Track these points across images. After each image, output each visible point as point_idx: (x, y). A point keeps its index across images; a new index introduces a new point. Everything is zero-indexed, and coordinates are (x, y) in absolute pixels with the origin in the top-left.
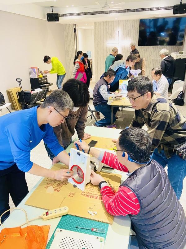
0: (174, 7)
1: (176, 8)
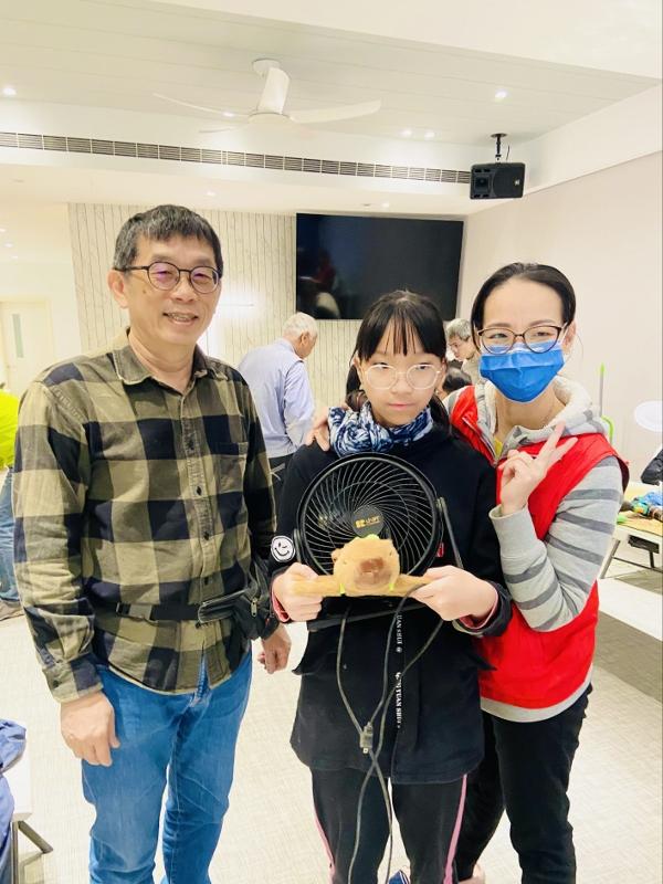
0: (477, 169)
1: (483, 175)
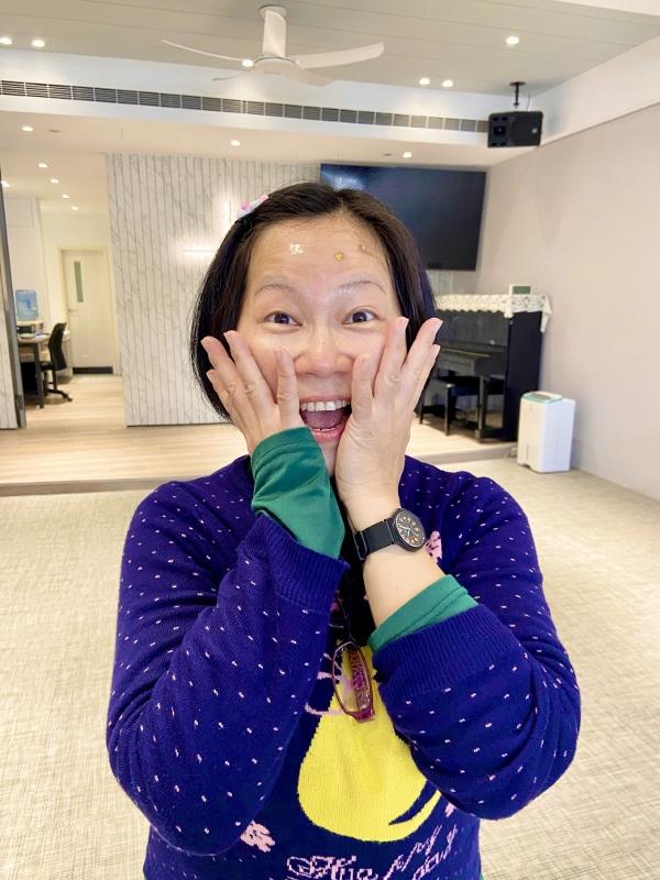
1: (501, 123)
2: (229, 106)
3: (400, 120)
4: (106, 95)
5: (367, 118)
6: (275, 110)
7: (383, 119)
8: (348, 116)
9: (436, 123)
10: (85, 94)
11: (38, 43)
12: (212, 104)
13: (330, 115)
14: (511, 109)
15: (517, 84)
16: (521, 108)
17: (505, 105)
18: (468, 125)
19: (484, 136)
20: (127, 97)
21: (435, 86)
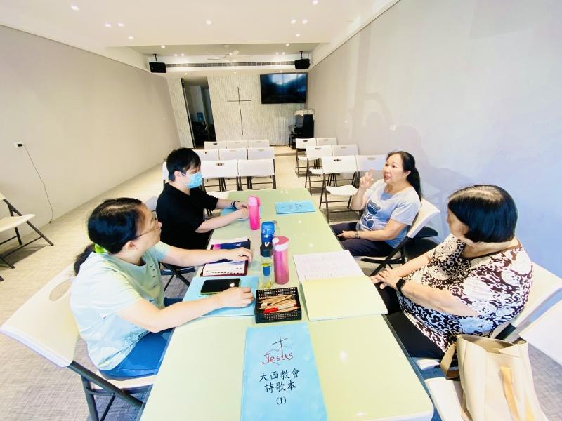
1: (297, 63)
2: (229, 65)
3: (273, 64)
4: (199, 65)
5: (264, 64)
6: (240, 64)
7: (269, 64)
8: (259, 64)
9: (283, 64)
10: (195, 65)
11: (183, 55)
12: (224, 65)
13: (254, 64)
14: (300, 59)
15: (302, 52)
16: (303, 58)
17: (299, 58)
18: (291, 63)
19: (294, 66)
20: (204, 65)
21: (280, 54)
